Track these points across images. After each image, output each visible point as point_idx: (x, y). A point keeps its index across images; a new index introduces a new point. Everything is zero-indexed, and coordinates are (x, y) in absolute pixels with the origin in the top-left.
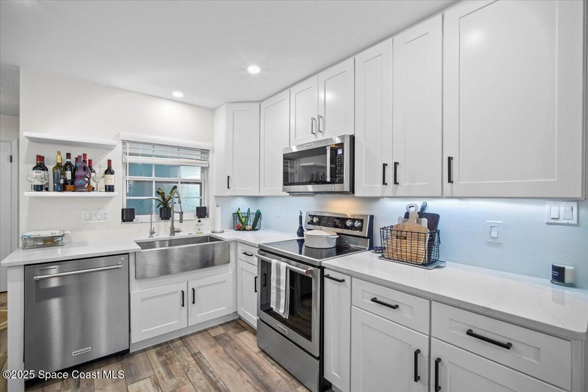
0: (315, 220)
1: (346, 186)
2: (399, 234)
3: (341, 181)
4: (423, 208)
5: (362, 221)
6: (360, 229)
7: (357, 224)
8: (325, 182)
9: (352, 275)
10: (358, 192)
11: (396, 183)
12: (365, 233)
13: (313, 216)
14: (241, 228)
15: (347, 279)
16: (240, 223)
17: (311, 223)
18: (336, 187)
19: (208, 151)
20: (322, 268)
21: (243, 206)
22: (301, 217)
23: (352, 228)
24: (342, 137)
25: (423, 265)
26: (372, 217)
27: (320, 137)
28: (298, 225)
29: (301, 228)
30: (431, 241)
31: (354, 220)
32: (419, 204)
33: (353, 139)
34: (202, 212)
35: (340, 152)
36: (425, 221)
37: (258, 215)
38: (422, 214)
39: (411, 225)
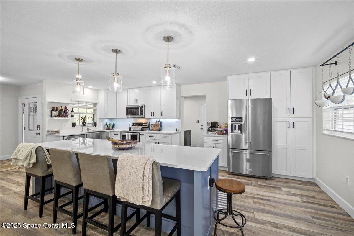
0: (135, 124)
1: (144, 116)
2: (154, 126)
3: (143, 115)
4: (159, 121)
5: (147, 124)
6: (147, 126)
7: (146, 125)
8: (139, 115)
9: (145, 133)
10: (146, 117)
11: (153, 116)
12: (148, 126)
13: (134, 124)
14: (108, 128)
15: (144, 134)
16: (108, 127)
17: (134, 125)
18: (142, 116)
19: (97, 103)
20: (139, 133)
21: (108, 122)
22: (130, 124)
23: (145, 126)
24: (143, 105)
25: (158, 131)
26: (149, 123)
27: (137, 104)
28: (129, 126)
29: (130, 127)
30: (160, 126)
31: (145, 124)
32: (158, 120)
33: (145, 105)
34: (95, 124)
35: (142, 108)
36: (159, 123)
37: (114, 124)
38: (159, 122)
39: (157, 124)
